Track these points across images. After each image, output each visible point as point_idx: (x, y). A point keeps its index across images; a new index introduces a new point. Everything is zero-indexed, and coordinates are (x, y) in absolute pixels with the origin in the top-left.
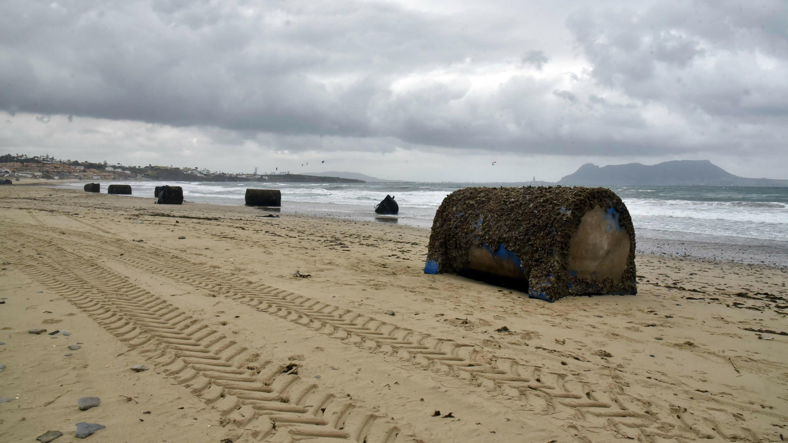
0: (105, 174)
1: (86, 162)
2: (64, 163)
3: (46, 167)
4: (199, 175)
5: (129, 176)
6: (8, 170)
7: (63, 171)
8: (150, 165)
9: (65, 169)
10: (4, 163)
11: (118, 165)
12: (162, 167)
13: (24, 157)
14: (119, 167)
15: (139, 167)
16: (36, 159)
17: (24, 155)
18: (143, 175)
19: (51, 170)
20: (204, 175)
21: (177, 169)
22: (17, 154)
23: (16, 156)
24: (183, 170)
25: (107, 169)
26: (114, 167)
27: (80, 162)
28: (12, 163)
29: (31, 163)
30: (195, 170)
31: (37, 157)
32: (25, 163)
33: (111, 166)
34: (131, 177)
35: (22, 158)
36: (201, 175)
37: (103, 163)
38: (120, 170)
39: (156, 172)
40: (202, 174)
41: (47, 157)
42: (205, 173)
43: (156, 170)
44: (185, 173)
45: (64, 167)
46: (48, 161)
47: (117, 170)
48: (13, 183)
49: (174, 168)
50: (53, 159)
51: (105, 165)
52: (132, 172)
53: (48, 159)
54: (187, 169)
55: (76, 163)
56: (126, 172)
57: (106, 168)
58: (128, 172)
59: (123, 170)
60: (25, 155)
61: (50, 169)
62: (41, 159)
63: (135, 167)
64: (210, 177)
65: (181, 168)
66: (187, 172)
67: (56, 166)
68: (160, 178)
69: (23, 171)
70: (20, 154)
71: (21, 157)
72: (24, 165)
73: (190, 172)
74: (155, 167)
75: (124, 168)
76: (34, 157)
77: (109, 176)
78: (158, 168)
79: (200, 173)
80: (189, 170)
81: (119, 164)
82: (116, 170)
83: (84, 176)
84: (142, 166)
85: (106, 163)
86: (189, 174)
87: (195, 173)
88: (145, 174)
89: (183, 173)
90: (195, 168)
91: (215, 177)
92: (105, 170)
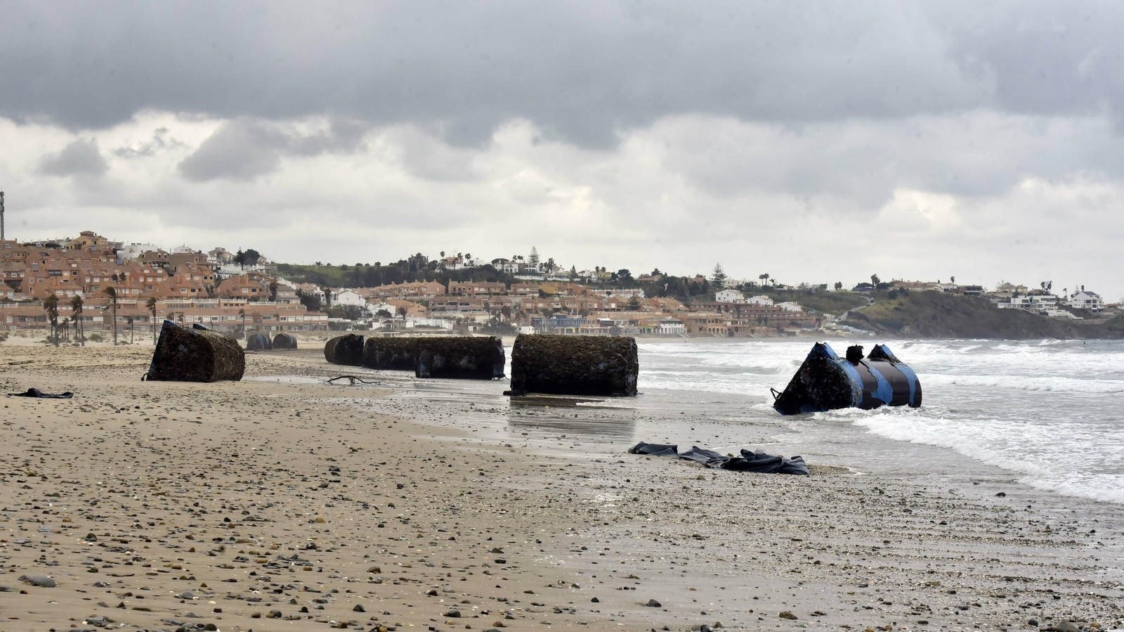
0: (703, 315)
1: (656, 272)
2: (583, 281)
3: (516, 294)
4: (1053, 313)
5: (794, 323)
6: (392, 309)
7: (565, 308)
8: (874, 278)
9: (573, 301)
10: (393, 286)
11: (760, 283)
12: (916, 284)
13: (465, 261)
14: (765, 290)
15: (838, 285)
16: (498, 267)
17: (463, 254)
18: (844, 317)
19: (529, 306)
20: (1076, 312)
21: (973, 291)
22: (442, 254)
23: (439, 259)
24: (993, 295)
25: (722, 297)
26: (748, 289)
27: (635, 275)
28: (416, 284)
29: (470, 283)
30: (1041, 293)
31: (503, 261)
32: (452, 284)
33: (739, 288)
34: (799, 326)
35: (458, 267)
36: (1063, 313)
37: (710, 276)
38: (763, 300)
39: (894, 304)
40: (1069, 308)
41: (534, 258)
42: (1079, 304)
43: (893, 295)
44: (1001, 306)
45: (571, 292)
46: (534, 273)
47: (753, 300)
48: (299, 346)
49: (958, 289)
50: (550, 265)
51: (719, 283)
52: (806, 307)
53: (537, 269)
54: (1010, 291)
55: (623, 279)
56: (784, 305)
57: (718, 295)
58: (792, 307)
59: (776, 301)
60: (468, 256)
61: (526, 301)
62: (515, 268)
63: (825, 286)
64: (1096, 321)
66: (1008, 300)
67: (546, 288)
68: (907, 329)
69: (443, 309)
70: (450, 254)
71: (454, 261)
72: (450, 289)
73: (1018, 301)
74: (892, 284)
75: (778, 293)
76: (495, 261)
77: (717, 321)
78: (902, 290)
79: (1060, 303)
80: (1016, 295)
81: (766, 276)
82: (749, 301)
83: (632, 322)
84: (848, 286)
85: (720, 277)
86: (1014, 311)
87: (1041, 303)
88: (850, 314)
89: (993, 308)
90: (1040, 288)
91: (1116, 320)
92: (713, 299)
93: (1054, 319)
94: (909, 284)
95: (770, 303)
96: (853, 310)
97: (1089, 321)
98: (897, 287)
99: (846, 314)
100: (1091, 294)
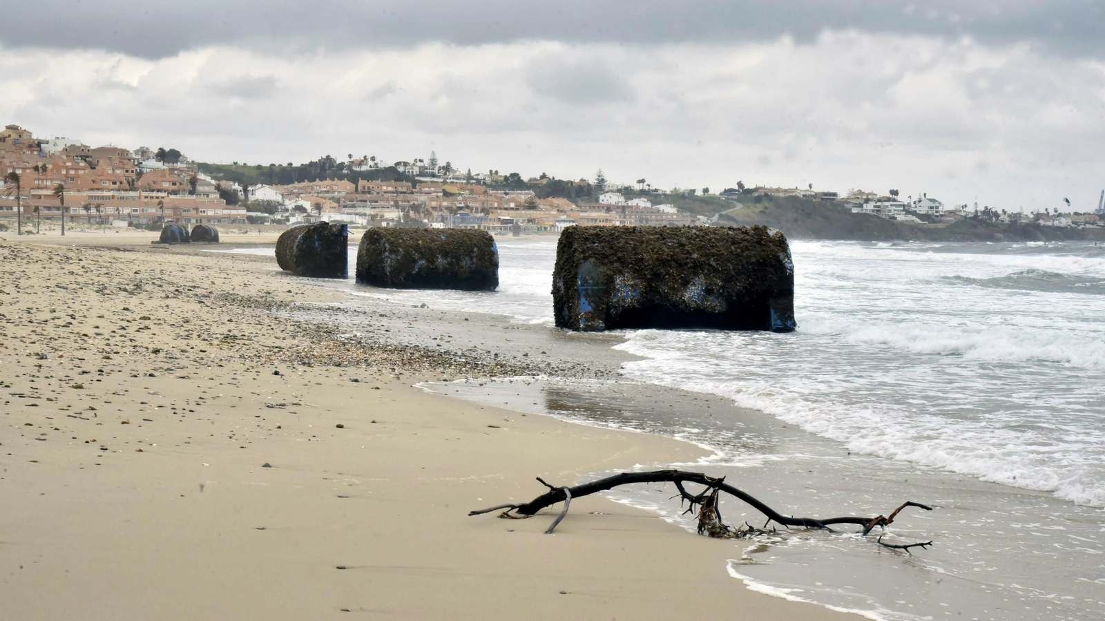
1: (543, 177)
3: (422, 192)
4: (901, 217)
7: (468, 207)
8: (740, 185)
9: (475, 200)
10: (304, 183)
11: (637, 187)
12: (778, 190)
13: (371, 163)
14: (643, 193)
16: (401, 169)
18: (715, 219)
19: (434, 203)
20: (920, 217)
21: (829, 198)
22: (350, 156)
23: (346, 160)
24: (846, 201)
25: (605, 199)
26: (627, 192)
27: (525, 178)
28: (327, 181)
29: (379, 182)
30: (889, 199)
31: (405, 164)
32: (361, 183)
33: (619, 191)
35: (361, 168)
36: (910, 218)
37: (592, 181)
38: (642, 203)
39: (760, 207)
40: (914, 214)
41: (433, 161)
42: (923, 210)
43: (758, 200)
44: (855, 211)
46: (432, 174)
47: (633, 203)
49: (816, 196)
50: (447, 168)
51: (600, 186)
52: (681, 209)
53: (434, 171)
54: (862, 198)
55: (514, 182)
56: (662, 207)
57: (602, 197)
58: (668, 209)
59: (654, 203)
62: (416, 170)
64: (939, 226)
65: (843, 194)
66: (861, 206)
71: (361, 163)
73: (869, 207)
78: (766, 195)
79: (907, 209)
80: (867, 201)
81: (642, 181)
82: (630, 203)
85: (602, 181)
86: (865, 216)
87: (891, 209)
88: (721, 216)
89: (848, 211)
90: (888, 195)
91: (957, 224)
92: (597, 200)
93: (902, 223)
94: (771, 190)
95: (649, 205)
96: (724, 213)
97: (932, 226)
98: (761, 193)
99: (717, 216)
100: (933, 201)
